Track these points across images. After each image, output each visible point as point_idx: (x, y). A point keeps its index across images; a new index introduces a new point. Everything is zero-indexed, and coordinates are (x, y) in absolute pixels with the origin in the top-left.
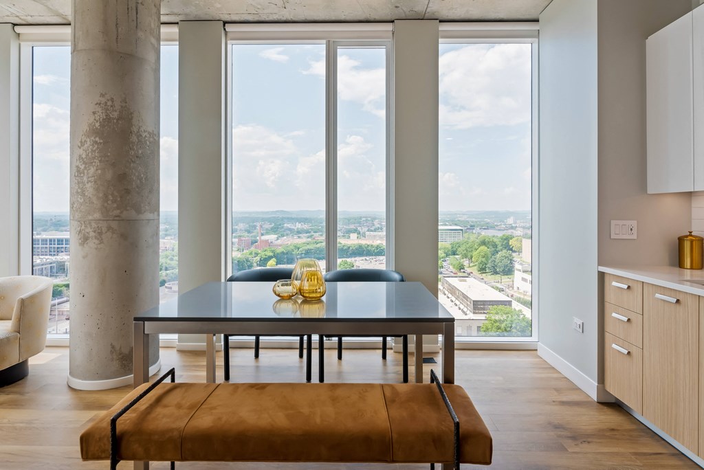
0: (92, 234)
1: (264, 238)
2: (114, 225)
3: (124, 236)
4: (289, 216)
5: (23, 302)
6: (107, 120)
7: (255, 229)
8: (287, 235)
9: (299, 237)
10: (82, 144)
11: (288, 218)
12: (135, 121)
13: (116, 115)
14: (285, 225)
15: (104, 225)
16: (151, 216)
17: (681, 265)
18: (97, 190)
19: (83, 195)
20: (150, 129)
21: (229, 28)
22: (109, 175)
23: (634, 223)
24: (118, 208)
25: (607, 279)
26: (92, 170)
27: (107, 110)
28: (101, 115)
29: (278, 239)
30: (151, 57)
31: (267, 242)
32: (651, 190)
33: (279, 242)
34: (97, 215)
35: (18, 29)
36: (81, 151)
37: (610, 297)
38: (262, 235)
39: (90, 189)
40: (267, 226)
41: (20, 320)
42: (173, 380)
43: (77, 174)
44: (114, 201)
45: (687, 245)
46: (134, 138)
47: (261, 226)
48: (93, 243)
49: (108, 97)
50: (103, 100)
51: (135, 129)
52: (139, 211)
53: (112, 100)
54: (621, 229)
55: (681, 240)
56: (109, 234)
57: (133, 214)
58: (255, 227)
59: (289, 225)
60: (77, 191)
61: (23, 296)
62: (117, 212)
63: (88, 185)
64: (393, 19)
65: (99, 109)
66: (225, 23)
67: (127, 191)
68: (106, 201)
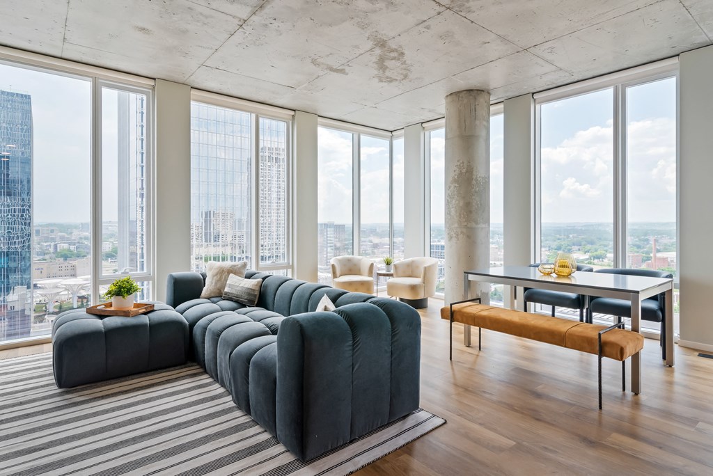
0: (454, 235)
1: (659, 255)
2: (464, 230)
3: (469, 237)
5: (425, 268)
6: (461, 174)
10: (450, 187)
12: (474, 173)
15: (459, 230)
16: (483, 226)
18: (456, 212)
19: (450, 214)
21: (536, 96)
22: (461, 204)
24: (466, 221)
28: (458, 172)
30: (483, 133)
34: (456, 225)
35: (424, 125)
36: (449, 192)
39: (453, 212)
41: (424, 277)
43: (448, 203)
44: (464, 217)
46: (474, 182)
47: (656, 241)
48: (454, 240)
49: (461, 161)
50: (459, 163)
51: (474, 177)
52: (477, 223)
53: (463, 163)
56: (462, 236)
57: (474, 225)
58: (647, 241)
60: (448, 213)
61: (426, 266)
62: (465, 223)
63: (452, 209)
64: (677, 53)
65: (456, 168)
66: (533, 94)
67: (471, 212)
68: (460, 218)
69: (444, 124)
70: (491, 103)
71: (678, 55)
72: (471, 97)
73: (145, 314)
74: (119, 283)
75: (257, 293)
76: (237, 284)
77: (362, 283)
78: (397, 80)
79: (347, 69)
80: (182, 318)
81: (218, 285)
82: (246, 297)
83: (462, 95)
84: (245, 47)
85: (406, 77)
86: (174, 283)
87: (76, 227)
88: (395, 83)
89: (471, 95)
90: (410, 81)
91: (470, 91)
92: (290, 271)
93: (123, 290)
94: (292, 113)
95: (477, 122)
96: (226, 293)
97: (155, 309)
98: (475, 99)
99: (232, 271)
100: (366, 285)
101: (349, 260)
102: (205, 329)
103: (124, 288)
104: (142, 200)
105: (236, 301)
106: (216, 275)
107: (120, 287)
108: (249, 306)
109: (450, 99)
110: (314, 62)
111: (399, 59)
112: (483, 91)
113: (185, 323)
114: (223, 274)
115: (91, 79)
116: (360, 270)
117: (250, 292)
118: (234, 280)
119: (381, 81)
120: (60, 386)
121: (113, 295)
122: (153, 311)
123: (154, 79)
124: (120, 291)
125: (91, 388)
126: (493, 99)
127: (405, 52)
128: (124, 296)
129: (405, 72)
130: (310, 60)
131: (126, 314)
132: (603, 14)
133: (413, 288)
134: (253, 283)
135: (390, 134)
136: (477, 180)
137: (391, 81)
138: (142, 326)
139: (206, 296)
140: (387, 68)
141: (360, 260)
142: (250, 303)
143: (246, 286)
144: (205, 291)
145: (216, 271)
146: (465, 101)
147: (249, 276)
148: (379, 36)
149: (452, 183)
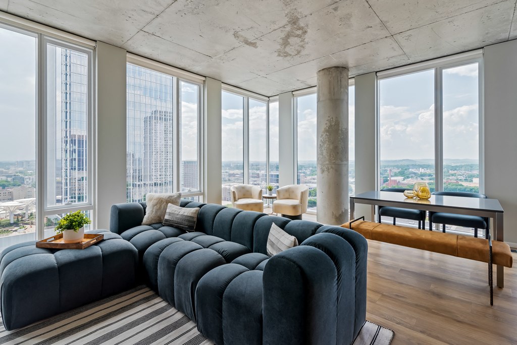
0: (326, 169)
1: (392, 178)
2: (333, 166)
3: (337, 170)
4: (414, 164)
6: (331, 126)
7: (387, 172)
8: (412, 177)
9: (422, 179)
10: (322, 136)
11: (413, 165)
12: (340, 125)
13: (333, 123)
14: (410, 170)
15: (330, 166)
16: (346, 163)
18: (327, 153)
19: (322, 155)
20: (345, 127)
21: (378, 74)
22: (331, 147)
24: (334, 160)
26: (326, 145)
27: (330, 122)
28: (328, 124)
29: (404, 180)
30: (345, 98)
31: (395, 181)
33: (405, 182)
34: (327, 162)
35: (294, 93)
38: (392, 176)
39: (325, 153)
40: (396, 171)
41: (301, 199)
42: (364, 220)
43: (320, 147)
44: (333, 157)
46: (340, 132)
47: (390, 170)
48: (326, 173)
49: (331, 117)
50: (329, 118)
51: (340, 128)
52: (342, 161)
56: (332, 169)
57: (339, 162)
58: (386, 171)
59: (413, 170)
60: (320, 153)
61: (303, 191)
62: (334, 161)
63: (324, 151)
64: (482, 46)
65: (327, 122)
66: (376, 72)
67: (338, 153)
68: (330, 157)
69: (316, 91)
70: (349, 77)
71: (483, 48)
72: (338, 72)
73: (96, 244)
74: (71, 217)
75: (195, 220)
76: (176, 213)
77: (256, 205)
78: (290, 55)
79: (259, 43)
80: (129, 245)
81: (158, 214)
82: (186, 223)
83: (331, 70)
84: (183, 15)
85: (299, 52)
86: (119, 213)
87: (12, 164)
88: (288, 58)
89: (338, 70)
90: (300, 57)
91: (337, 67)
92: (201, 197)
93: (74, 224)
94: (204, 79)
95: (342, 90)
96: (167, 220)
97: (105, 238)
98: (341, 73)
99: (170, 200)
100: (259, 206)
101: (243, 188)
102: (157, 256)
103: (75, 222)
104: (66, 145)
105: (177, 227)
106: (156, 205)
107: (72, 222)
108: (189, 232)
109: (321, 73)
110: (236, 35)
111: (300, 37)
112: (345, 68)
113: (135, 251)
114: (162, 203)
115: (37, 35)
116: (251, 195)
117: (189, 219)
118: (174, 209)
119: (279, 55)
120: (9, 328)
121: (64, 228)
122: (103, 240)
123: (95, 41)
124: (71, 225)
125: (44, 325)
126: (350, 74)
127: (309, 31)
128: (75, 230)
129: (299, 48)
130: (232, 32)
131: (78, 246)
132: (462, 8)
133: (295, 207)
134: (192, 211)
135: (267, 99)
136: (342, 131)
137: (286, 56)
138: (96, 258)
139: (147, 223)
140: (289, 44)
141: (251, 187)
142: (191, 229)
143: (186, 214)
144: (146, 219)
145: (155, 201)
146: (334, 75)
147: (184, 205)
148: (295, 14)
149: (324, 132)
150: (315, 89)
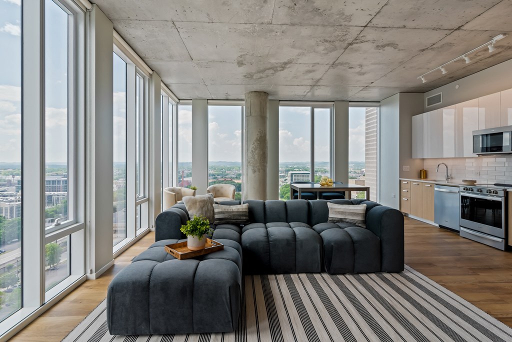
2: (263, 167)
12: (266, 137)
13: (263, 135)
17: (421, 178)
22: (261, 153)
23: (409, 167)
25: (402, 181)
26: (257, 151)
27: (261, 134)
28: (259, 135)
32: (413, 157)
34: (258, 165)
35: (209, 101)
37: (402, 186)
39: (256, 157)
45: (422, 172)
46: (266, 142)
48: (257, 173)
49: (261, 130)
51: (266, 139)
52: (267, 163)
54: (406, 168)
55: (421, 171)
66: (279, 101)
67: (265, 157)
72: (265, 96)
75: (248, 214)
79: (247, 65)
82: (244, 218)
83: (262, 94)
91: (265, 93)
94: (151, 72)
98: (267, 98)
109: (254, 94)
110: (242, 56)
112: (268, 94)
117: (245, 214)
119: (245, 76)
123: (92, 3)
129: (264, 76)
134: (244, 207)
135: (178, 101)
140: (264, 72)
146: (263, 98)
149: (256, 141)
150: (244, 102)
